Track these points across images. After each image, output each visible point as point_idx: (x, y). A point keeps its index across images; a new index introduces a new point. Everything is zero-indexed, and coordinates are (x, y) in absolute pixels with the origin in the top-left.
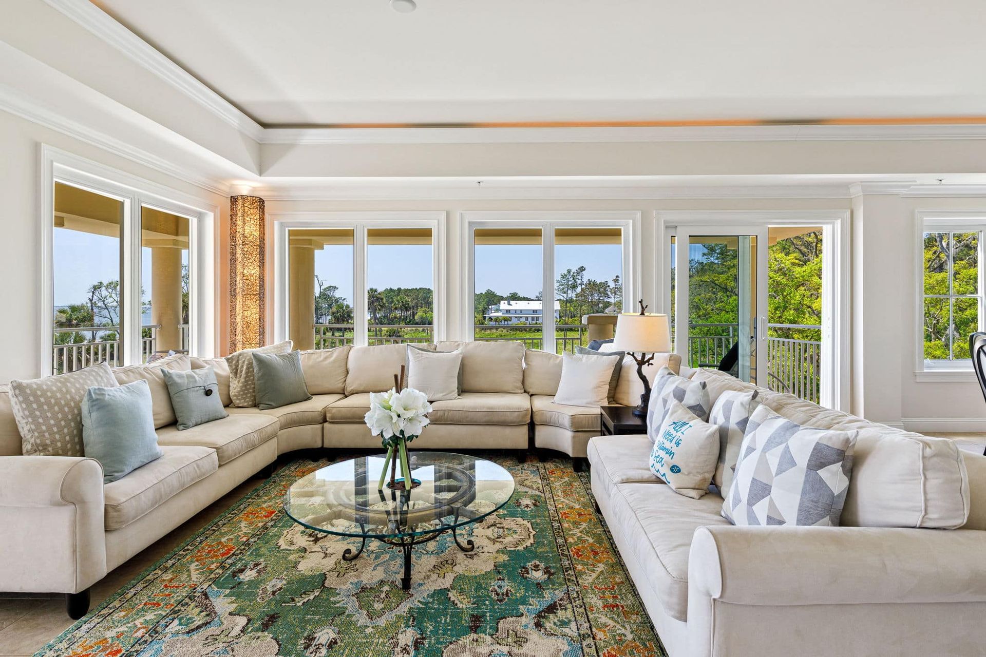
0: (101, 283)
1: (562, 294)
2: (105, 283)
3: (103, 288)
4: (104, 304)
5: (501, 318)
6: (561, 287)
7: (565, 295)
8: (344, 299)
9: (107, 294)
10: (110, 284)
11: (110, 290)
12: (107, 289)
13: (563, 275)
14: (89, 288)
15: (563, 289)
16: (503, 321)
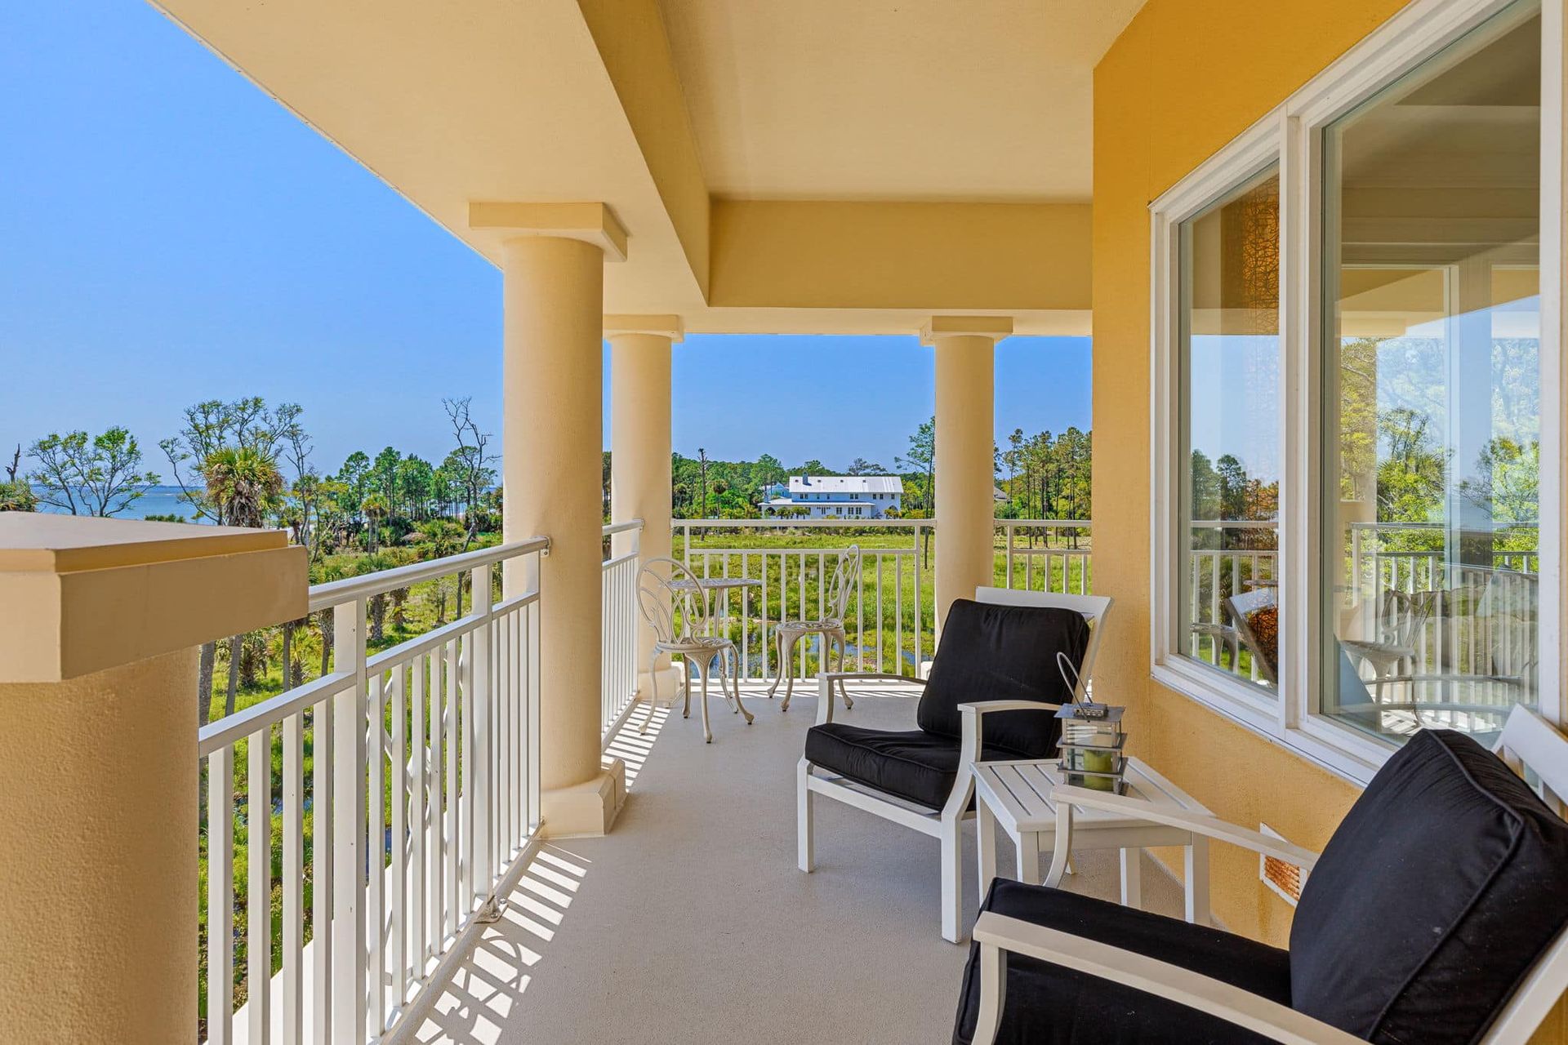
0: (55, 437)
1: (922, 464)
2: (62, 437)
3: (59, 448)
4: (60, 479)
5: (791, 509)
6: (920, 450)
7: (927, 465)
8: (493, 472)
9: (67, 458)
10: (71, 438)
11: (71, 452)
12: (64, 450)
13: (924, 427)
14: (31, 447)
15: (922, 454)
16: (795, 514)
